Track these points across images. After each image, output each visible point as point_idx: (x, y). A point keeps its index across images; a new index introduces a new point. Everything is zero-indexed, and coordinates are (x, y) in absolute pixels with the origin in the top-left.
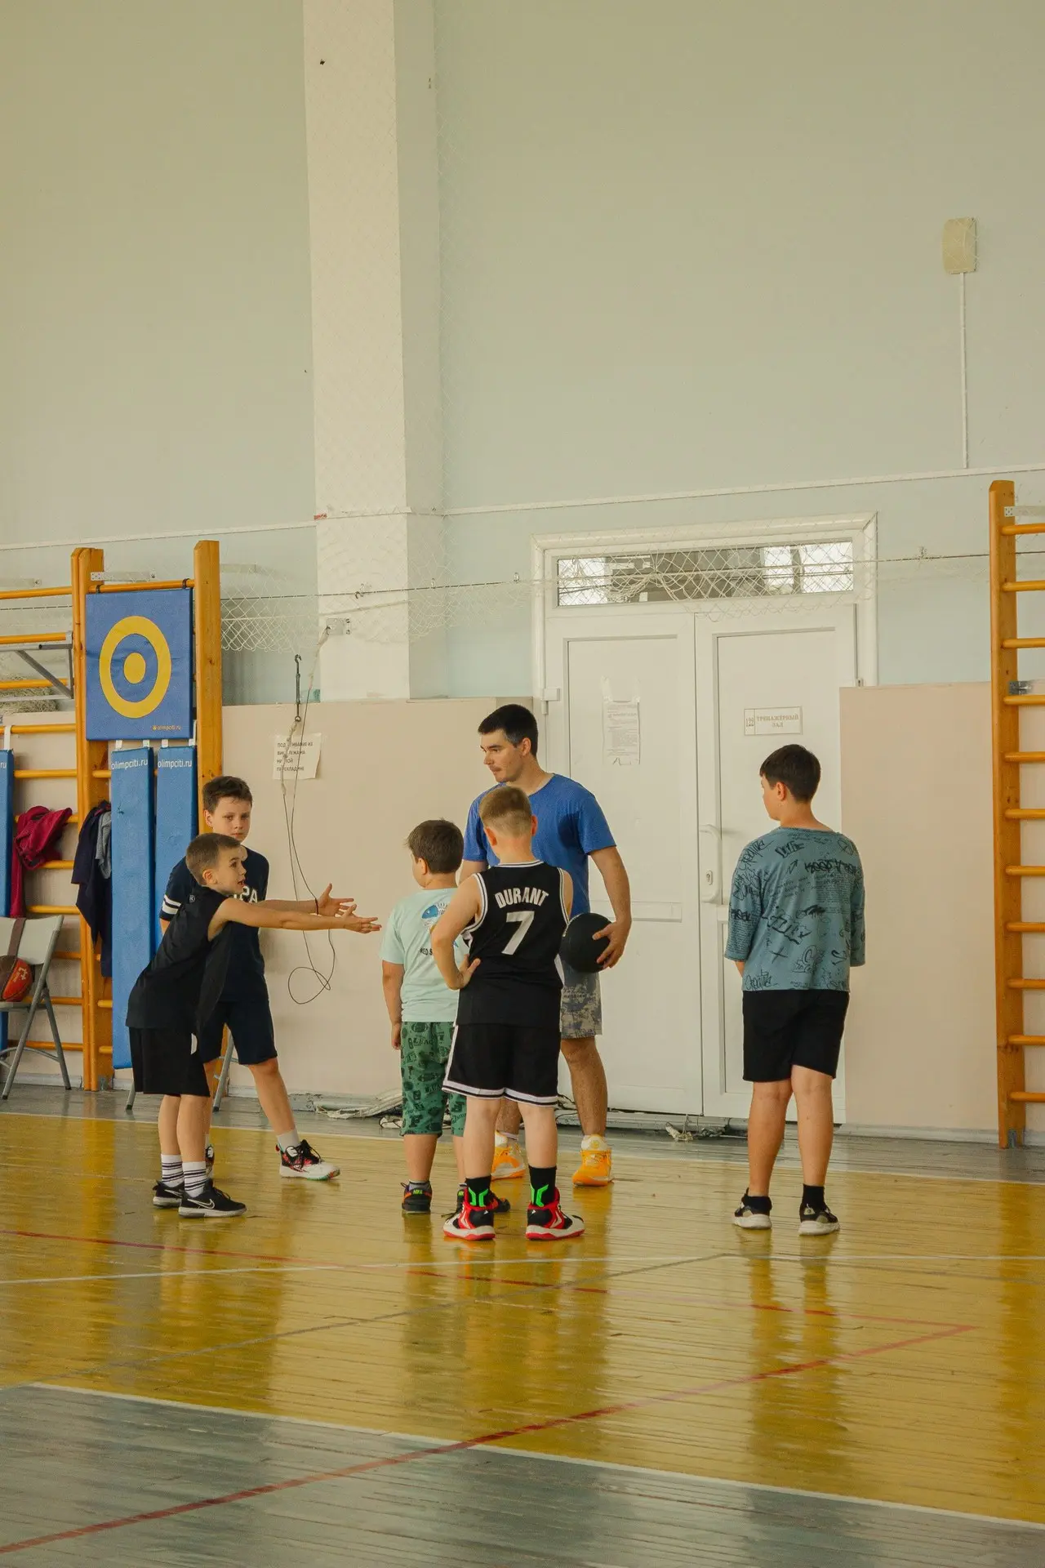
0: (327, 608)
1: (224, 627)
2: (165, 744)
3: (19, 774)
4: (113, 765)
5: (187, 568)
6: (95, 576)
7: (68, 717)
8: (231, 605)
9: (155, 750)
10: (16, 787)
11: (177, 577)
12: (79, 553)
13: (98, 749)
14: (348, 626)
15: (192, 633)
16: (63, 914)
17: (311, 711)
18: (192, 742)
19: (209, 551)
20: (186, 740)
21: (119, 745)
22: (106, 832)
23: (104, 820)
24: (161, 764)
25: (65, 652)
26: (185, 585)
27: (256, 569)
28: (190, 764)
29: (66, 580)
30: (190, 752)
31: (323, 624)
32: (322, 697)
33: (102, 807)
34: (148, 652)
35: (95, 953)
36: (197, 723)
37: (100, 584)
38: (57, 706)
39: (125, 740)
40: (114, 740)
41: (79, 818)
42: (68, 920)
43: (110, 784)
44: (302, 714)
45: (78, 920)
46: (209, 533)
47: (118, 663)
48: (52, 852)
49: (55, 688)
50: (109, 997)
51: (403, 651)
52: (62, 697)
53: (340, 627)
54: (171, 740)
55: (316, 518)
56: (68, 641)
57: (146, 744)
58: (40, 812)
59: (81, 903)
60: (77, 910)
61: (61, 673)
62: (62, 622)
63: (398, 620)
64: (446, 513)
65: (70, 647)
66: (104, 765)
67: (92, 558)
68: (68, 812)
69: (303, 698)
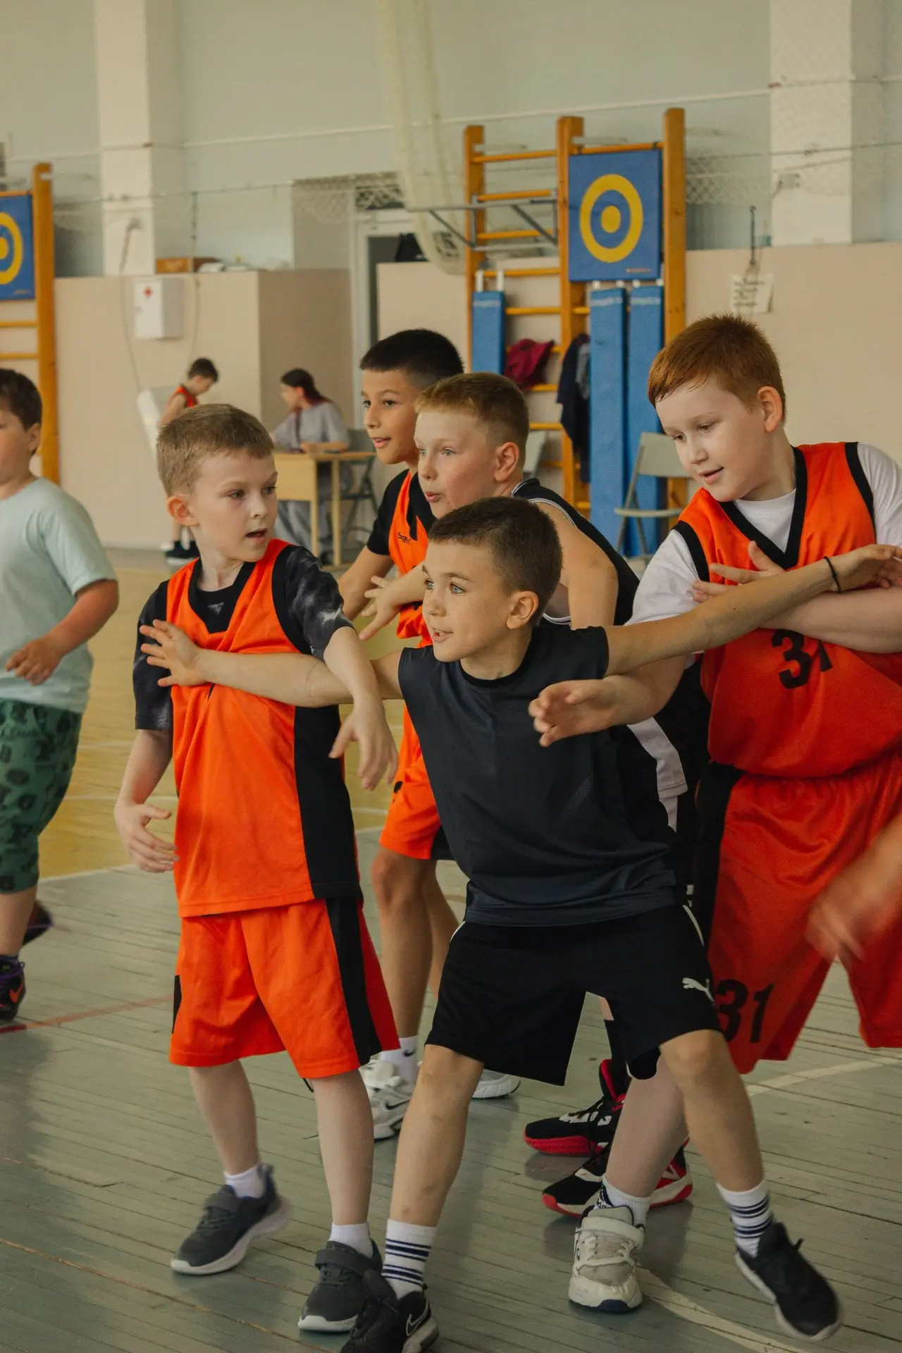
0: (779, 165)
1: (688, 183)
2: (636, 284)
3: (511, 311)
4: (591, 303)
5: (656, 132)
6: (577, 141)
7: (552, 262)
8: (694, 163)
9: (629, 289)
10: (507, 323)
11: (647, 139)
12: (563, 121)
13: (578, 289)
14: (797, 180)
15: (661, 188)
16: (548, 430)
17: (765, 255)
18: (660, 283)
19: (676, 117)
20: (653, 280)
21: (596, 285)
22: (585, 359)
23: (584, 350)
24: (634, 301)
25: (549, 207)
26: (656, 148)
27: (716, 133)
28: (658, 301)
29: (551, 143)
30: (658, 291)
31: (775, 178)
32: (775, 242)
33: (580, 339)
34: (621, 204)
35: (575, 462)
36: (665, 267)
37: (580, 147)
38: (540, 253)
39: (602, 281)
40: (591, 281)
41: (561, 349)
42: (553, 435)
43: (588, 320)
44: (757, 258)
45: (561, 436)
46: (676, 101)
47: (596, 215)
48: (538, 377)
49: (541, 237)
50: (585, 499)
51: (846, 202)
52: (547, 245)
53: (789, 182)
54: (642, 280)
55: (771, 86)
56: (553, 197)
57: (620, 284)
58: (528, 345)
59: (564, 420)
60: (560, 426)
61: (547, 224)
62: (549, 181)
63: (842, 173)
64: (885, 79)
65: (554, 202)
66: (582, 303)
67: (573, 125)
68: (551, 344)
69: (757, 242)
